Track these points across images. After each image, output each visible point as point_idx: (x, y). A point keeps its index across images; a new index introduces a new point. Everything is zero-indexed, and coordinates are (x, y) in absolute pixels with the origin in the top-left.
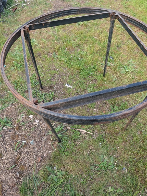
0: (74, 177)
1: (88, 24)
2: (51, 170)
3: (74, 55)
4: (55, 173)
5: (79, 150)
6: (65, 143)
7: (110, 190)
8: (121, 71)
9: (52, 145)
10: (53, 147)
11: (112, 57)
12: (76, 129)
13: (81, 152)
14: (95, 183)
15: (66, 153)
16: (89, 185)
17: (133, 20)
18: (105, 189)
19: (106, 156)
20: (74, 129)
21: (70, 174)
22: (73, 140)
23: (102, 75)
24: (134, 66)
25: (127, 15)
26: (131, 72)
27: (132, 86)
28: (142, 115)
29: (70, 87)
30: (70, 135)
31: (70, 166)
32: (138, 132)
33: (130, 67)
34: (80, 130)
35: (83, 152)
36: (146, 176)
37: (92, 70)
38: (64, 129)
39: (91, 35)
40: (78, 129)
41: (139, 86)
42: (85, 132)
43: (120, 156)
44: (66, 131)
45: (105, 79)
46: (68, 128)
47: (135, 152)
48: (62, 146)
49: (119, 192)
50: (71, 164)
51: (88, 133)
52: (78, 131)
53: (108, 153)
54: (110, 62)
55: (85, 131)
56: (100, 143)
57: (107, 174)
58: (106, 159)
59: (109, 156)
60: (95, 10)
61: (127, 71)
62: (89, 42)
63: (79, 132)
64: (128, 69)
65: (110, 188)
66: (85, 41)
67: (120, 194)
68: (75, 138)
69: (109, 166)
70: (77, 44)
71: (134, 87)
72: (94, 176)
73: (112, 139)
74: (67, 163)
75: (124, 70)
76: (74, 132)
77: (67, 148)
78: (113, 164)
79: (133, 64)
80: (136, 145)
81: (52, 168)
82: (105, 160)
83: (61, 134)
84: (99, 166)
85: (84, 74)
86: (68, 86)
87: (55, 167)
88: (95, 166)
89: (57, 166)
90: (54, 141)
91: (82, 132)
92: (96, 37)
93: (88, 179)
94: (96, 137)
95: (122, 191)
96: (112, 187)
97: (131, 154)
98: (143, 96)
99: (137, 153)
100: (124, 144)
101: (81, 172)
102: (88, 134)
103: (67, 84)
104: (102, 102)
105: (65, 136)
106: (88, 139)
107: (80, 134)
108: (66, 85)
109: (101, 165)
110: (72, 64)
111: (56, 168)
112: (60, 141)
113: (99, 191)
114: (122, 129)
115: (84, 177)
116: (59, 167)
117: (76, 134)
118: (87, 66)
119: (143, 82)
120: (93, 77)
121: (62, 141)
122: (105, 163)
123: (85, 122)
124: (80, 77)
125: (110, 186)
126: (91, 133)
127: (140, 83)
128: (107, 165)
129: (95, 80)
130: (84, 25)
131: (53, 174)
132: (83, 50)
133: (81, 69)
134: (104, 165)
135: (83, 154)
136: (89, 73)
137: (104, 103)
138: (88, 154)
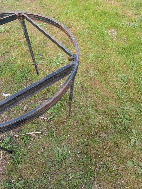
0: (35, 181)
1: (10, 29)
2: (9, 184)
3: (3, 63)
4: (14, 186)
5: (33, 153)
6: (17, 151)
7: (71, 176)
8: (53, 65)
9: (3, 160)
10: (5, 161)
11: (41, 55)
12: (24, 134)
13: (35, 154)
14: (55, 177)
15: (20, 161)
16: (51, 182)
17: (40, 17)
18: (66, 178)
19: (59, 148)
20: (22, 135)
21: (30, 179)
22: (24, 146)
23: (36, 74)
24: (63, 57)
25: (33, 13)
26: (62, 64)
27: (48, 78)
28: (81, 98)
29: (8, 95)
30: (20, 143)
31: (27, 172)
32: (81, 114)
33: (60, 59)
34: (29, 134)
35: (37, 153)
36: (98, 151)
37: (25, 73)
38: (13, 138)
39: (16, 40)
40: (26, 133)
41: (55, 76)
42: (35, 134)
43: (72, 142)
44: (15, 140)
45: (40, 77)
46: (16, 136)
47: (83, 134)
48: (15, 156)
49: (80, 174)
50: (28, 170)
51: (38, 133)
52: (27, 135)
53: (60, 144)
54: (41, 60)
55: (34, 132)
56: (51, 138)
57: (64, 164)
58: (60, 150)
59: (62, 146)
60: (1, 15)
61: (58, 63)
62: (15, 47)
63: (29, 136)
64: (58, 62)
65: (70, 175)
66: (10, 46)
67: (80, 176)
68: (25, 143)
69: (65, 155)
70: (3, 51)
71: (50, 78)
72: (53, 171)
73: (60, 130)
74: (24, 170)
75: (55, 64)
76: (23, 138)
77: (20, 157)
78: (68, 152)
79: (62, 56)
80: (83, 127)
81: (9, 182)
82: (59, 152)
83: (10, 145)
84: (55, 159)
85: (18, 79)
86: (5, 95)
87: (12, 180)
88: (52, 162)
89: (14, 178)
90: (5, 154)
91: (32, 134)
92: (21, 41)
93: (48, 176)
94: (46, 134)
95: (81, 173)
96: (72, 173)
97: (81, 137)
98: (77, 82)
99: (85, 134)
100: (73, 130)
101: (40, 173)
102: (37, 135)
103: (3, 93)
104: (43, 99)
105: (16, 145)
106: (38, 139)
107: (30, 137)
108: (4, 95)
109: (57, 158)
110: (3, 72)
111: (14, 180)
112: (11, 152)
113: (62, 183)
114: (67, 118)
115: (44, 176)
116: (17, 178)
117: (26, 139)
118: (19, 70)
119: (58, 71)
120: (28, 78)
121: (13, 151)
122: (59, 154)
123: (10, 127)
124: (15, 83)
125: (70, 173)
126: (40, 132)
127: (55, 72)
128: (63, 155)
129: (31, 81)
130: (6, 31)
131: (12, 188)
132: (11, 55)
133: (15, 75)
134: (59, 157)
135: (37, 155)
136: (23, 76)
137: (45, 100)
138: (42, 153)
